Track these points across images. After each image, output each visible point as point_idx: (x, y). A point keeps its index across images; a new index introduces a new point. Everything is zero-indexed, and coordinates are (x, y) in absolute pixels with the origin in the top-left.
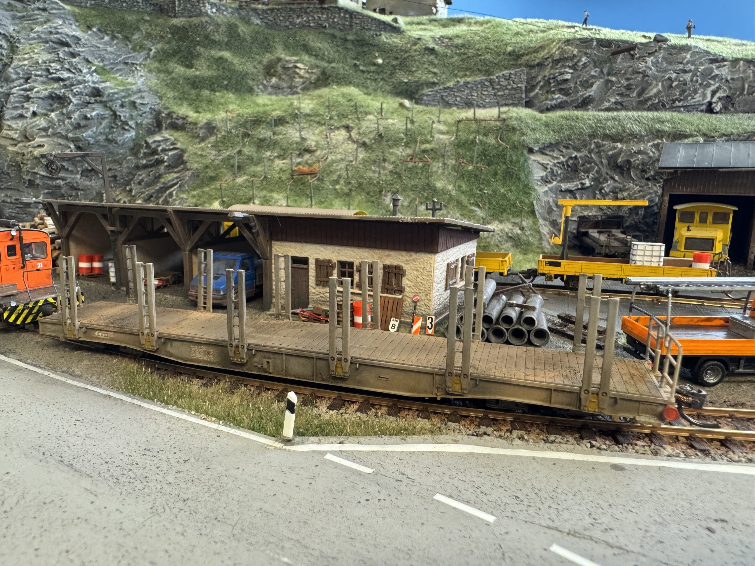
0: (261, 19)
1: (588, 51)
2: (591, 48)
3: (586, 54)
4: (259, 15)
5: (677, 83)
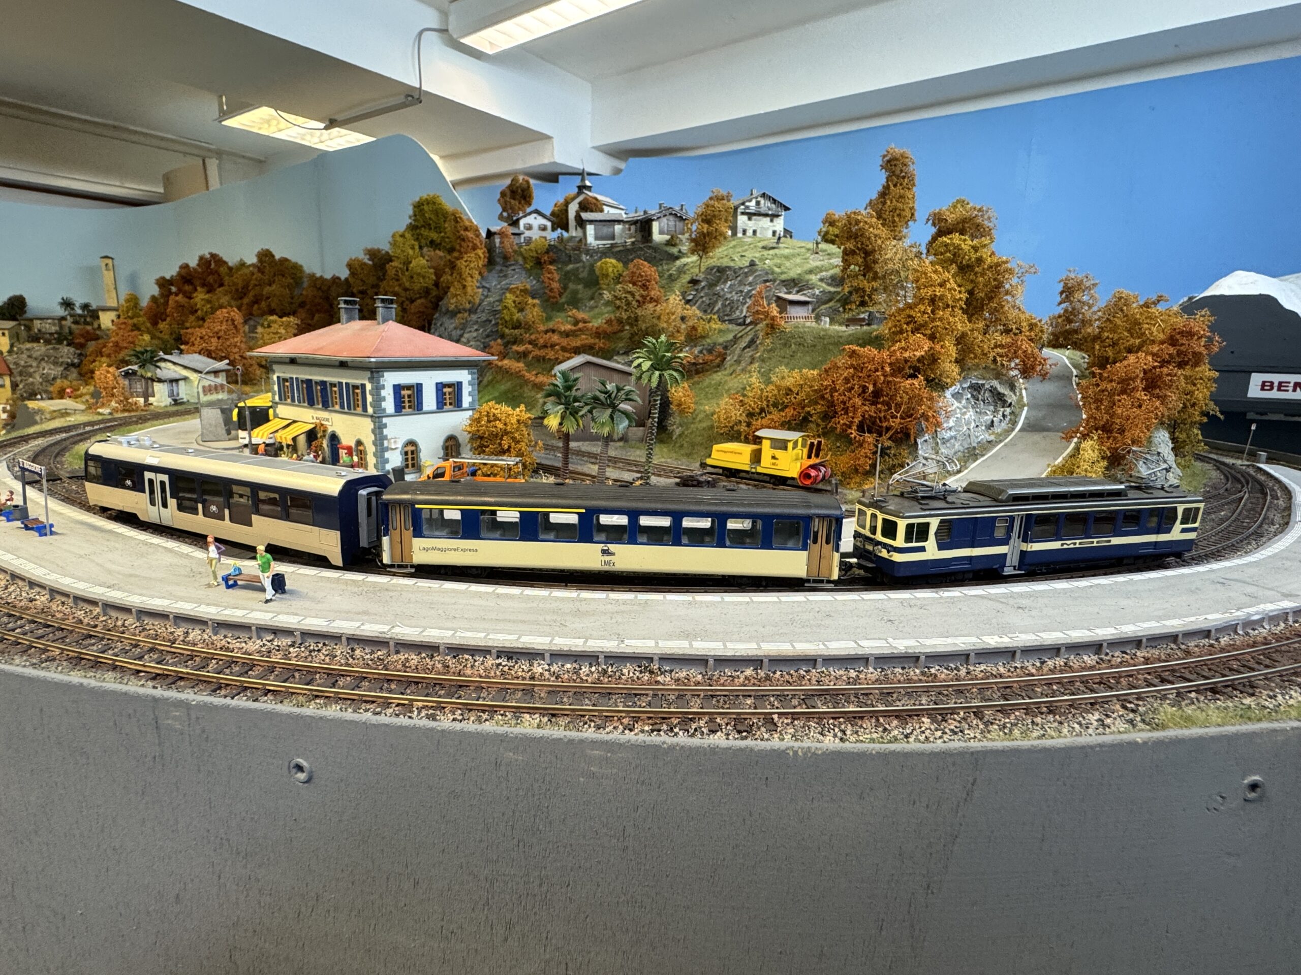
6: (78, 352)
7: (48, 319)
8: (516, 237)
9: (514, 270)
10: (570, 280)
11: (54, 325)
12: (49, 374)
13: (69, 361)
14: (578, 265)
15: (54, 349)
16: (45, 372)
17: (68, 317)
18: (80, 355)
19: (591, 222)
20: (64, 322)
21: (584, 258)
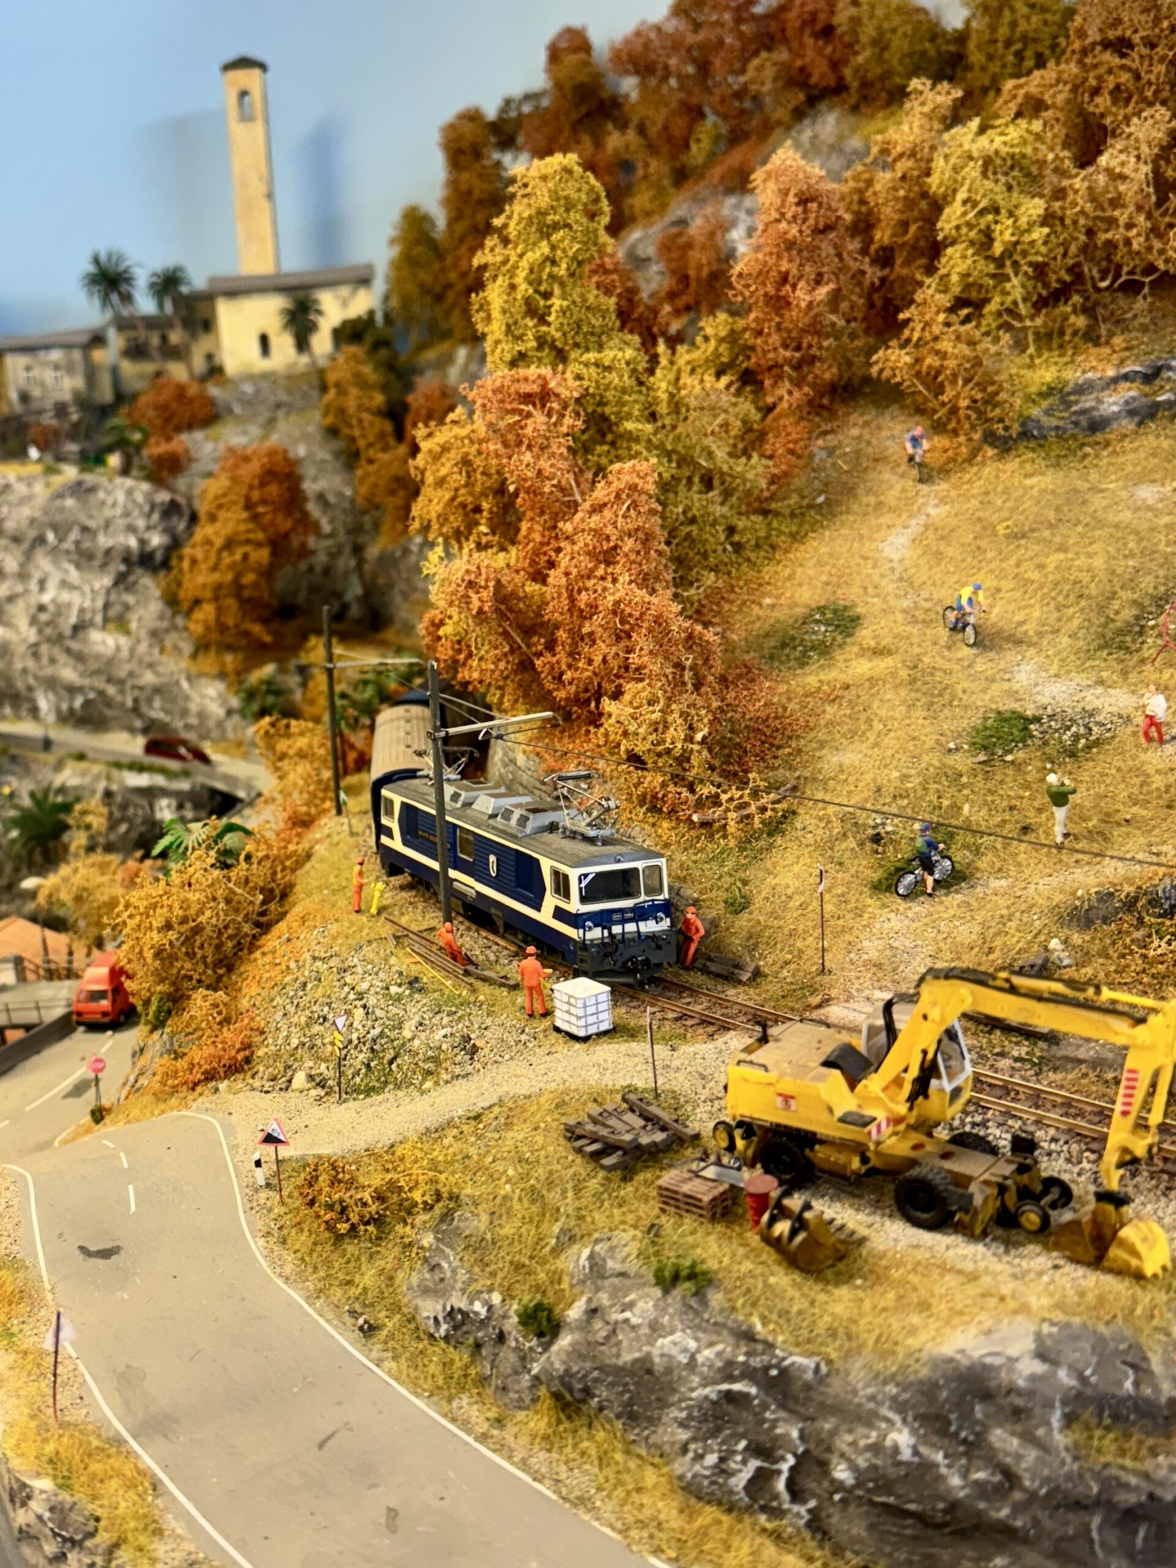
6: (164, 496)
7: (47, 347)
11: (70, 369)
12: (61, 609)
13: (133, 542)
15: (79, 490)
16: (46, 598)
17: (112, 334)
18: (171, 509)
20: (99, 355)
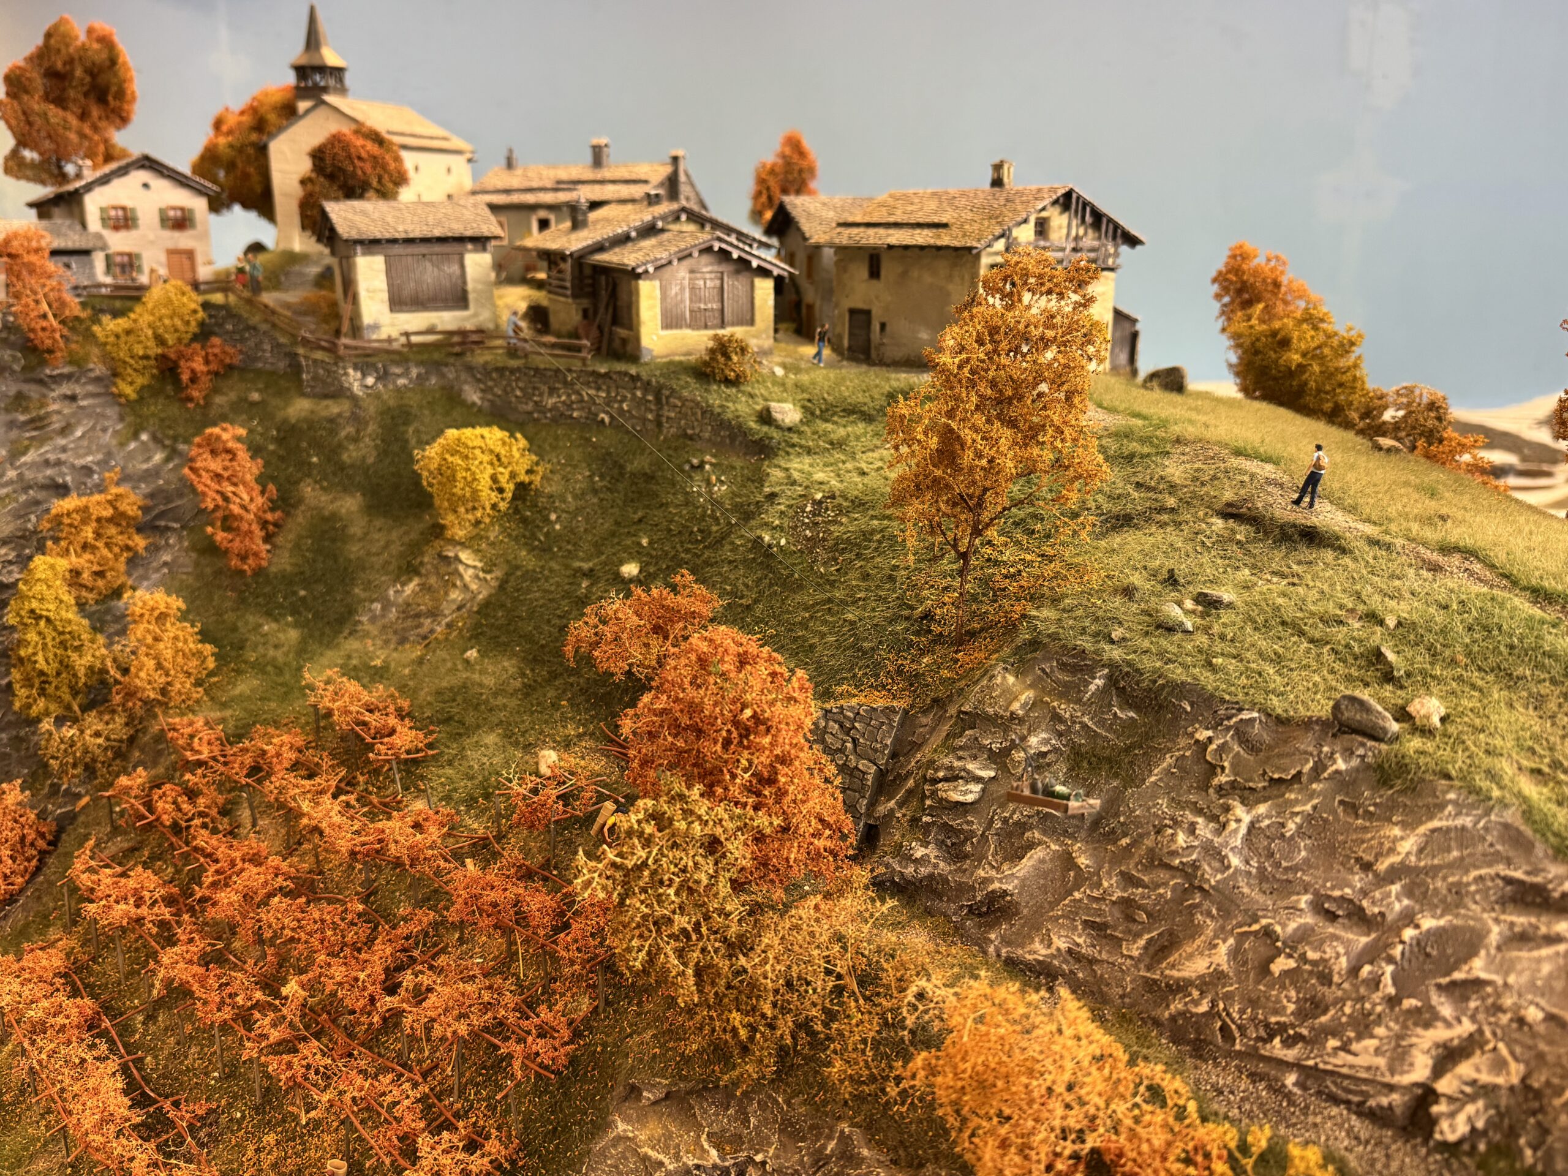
0: (482, 391)
1: (1065, 709)
2: (1079, 701)
3: (1057, 718)
4: (479, 381)
5: (1292, 964)
8: (74, 262)
9: (73, 398)
10: (305, 468)
14: (334, 408)
19: (372, 245)
21: (355, 381)
